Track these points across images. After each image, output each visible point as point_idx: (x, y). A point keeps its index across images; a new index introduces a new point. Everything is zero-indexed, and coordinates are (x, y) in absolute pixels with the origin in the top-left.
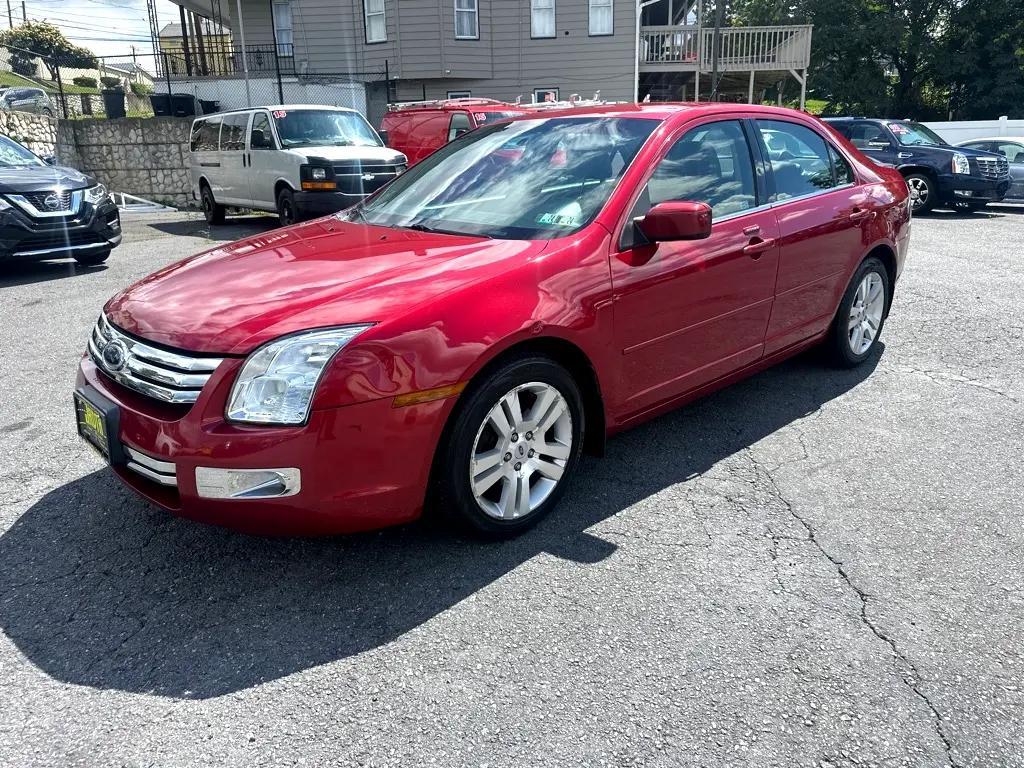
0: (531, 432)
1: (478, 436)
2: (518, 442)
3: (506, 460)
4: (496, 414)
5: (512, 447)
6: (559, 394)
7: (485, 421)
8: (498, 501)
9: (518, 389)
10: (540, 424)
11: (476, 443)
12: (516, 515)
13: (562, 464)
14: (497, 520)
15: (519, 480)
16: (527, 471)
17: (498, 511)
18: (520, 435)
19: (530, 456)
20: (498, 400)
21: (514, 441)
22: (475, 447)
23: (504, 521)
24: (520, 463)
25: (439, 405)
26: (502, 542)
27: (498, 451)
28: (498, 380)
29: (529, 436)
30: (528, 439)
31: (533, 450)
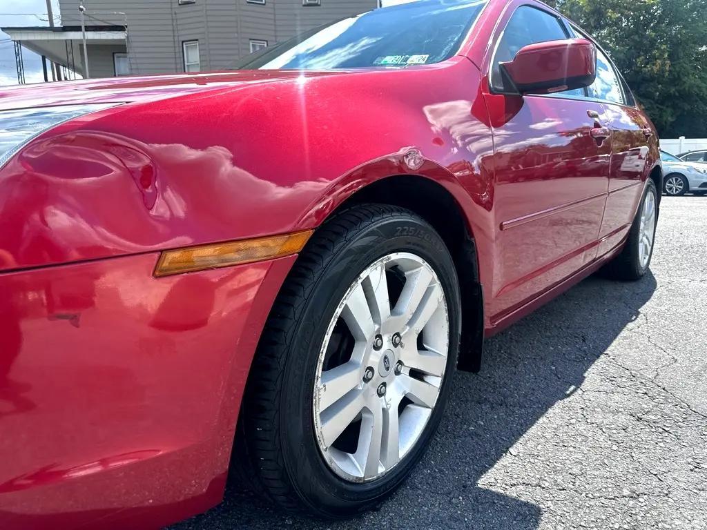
0: (398, 334)
1: (327, 338)
2: (382, 351)
3: (366, 380)
4: (354, 299)
5: (375, 359)
6: (436, 277)
7: (339, 311)
8: (353, 451)
9: (384, 260)
10: (411, 322)
11: (324, 350)
12: (382, 470)
13: (436, 382)
14: (356, 483)
15: (385, 411)
16: (394, 397)
17: (353, 468)
18: (385, 338)
19: (397, 373)
20: (358, 276)
21: (377, 348)
22: (322, 358)
23: (365, 483)
24: (384, 384)
25: (251, 294)
26: (360, 518)
27: (356, 365)
28: (359, 239)
29: (397, 341)
30: (395, 345)
31: (400, 362)
